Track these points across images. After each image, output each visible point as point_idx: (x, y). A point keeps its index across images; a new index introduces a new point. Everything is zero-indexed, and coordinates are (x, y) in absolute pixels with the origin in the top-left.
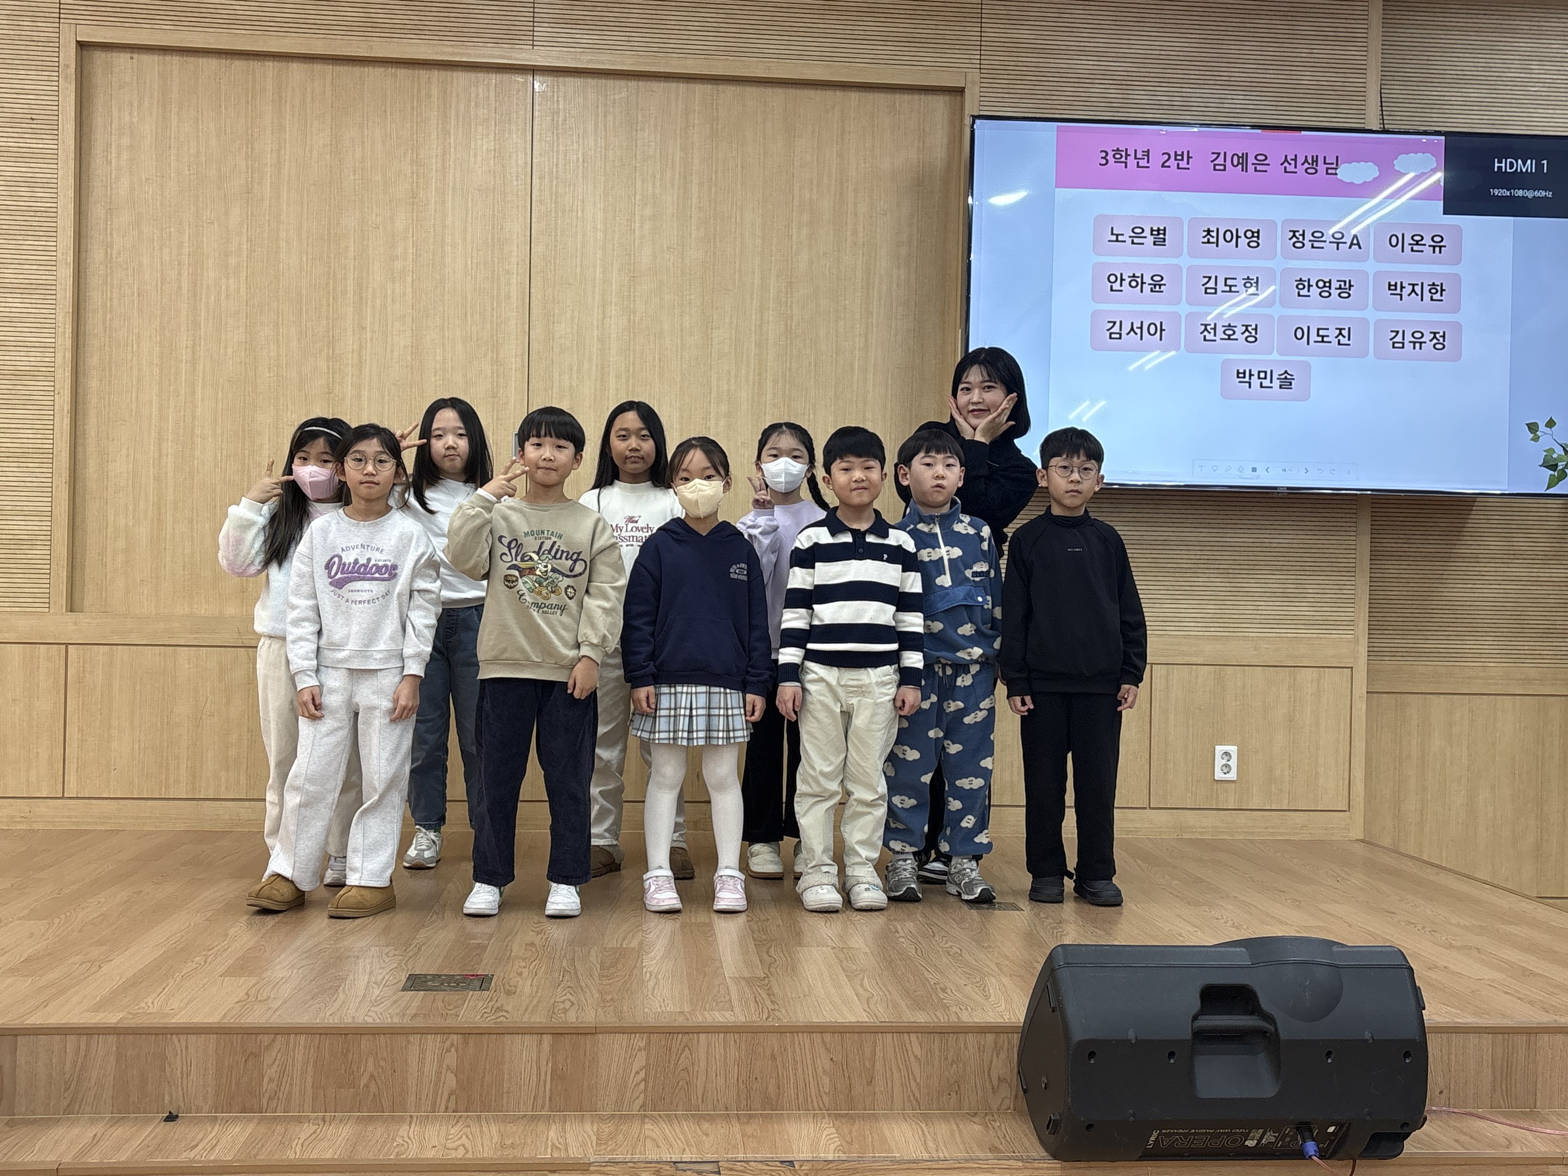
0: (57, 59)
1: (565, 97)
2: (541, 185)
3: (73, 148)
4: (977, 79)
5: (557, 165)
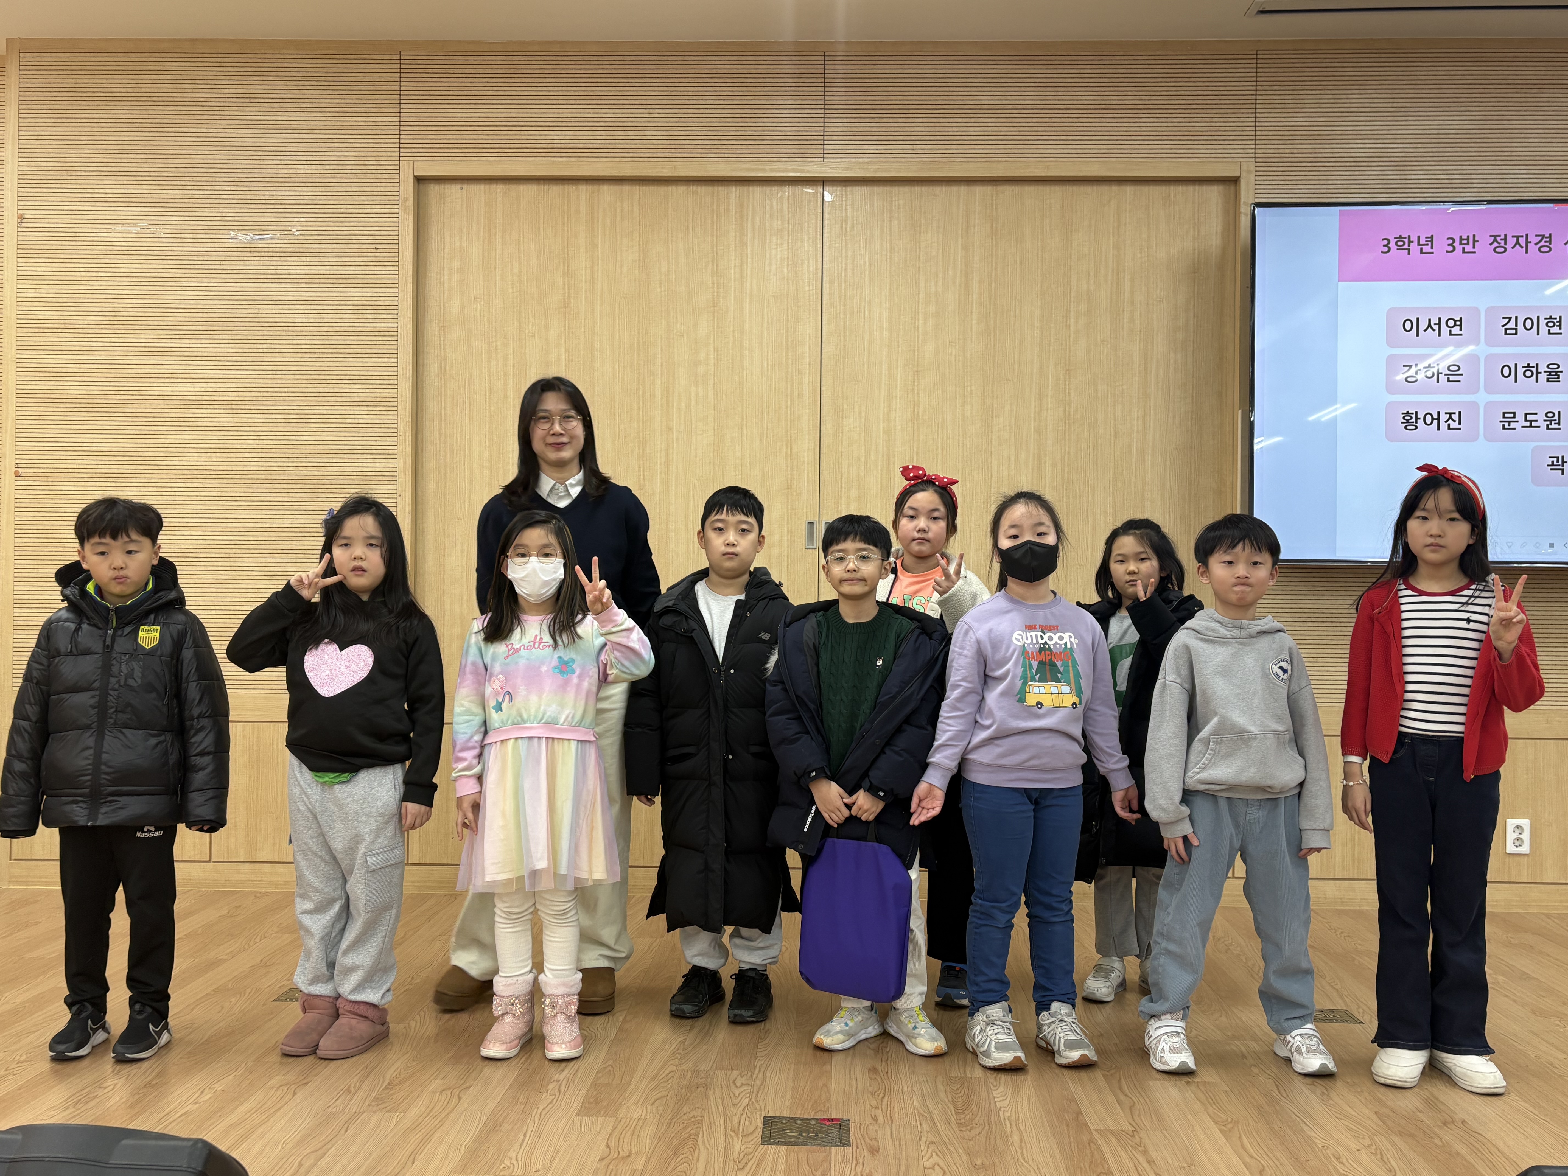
0: (397, 193)
1: (853, 205)
2: (830, 288)
3: (411, 273)
4: (1252, 168)
5: (846, 270)
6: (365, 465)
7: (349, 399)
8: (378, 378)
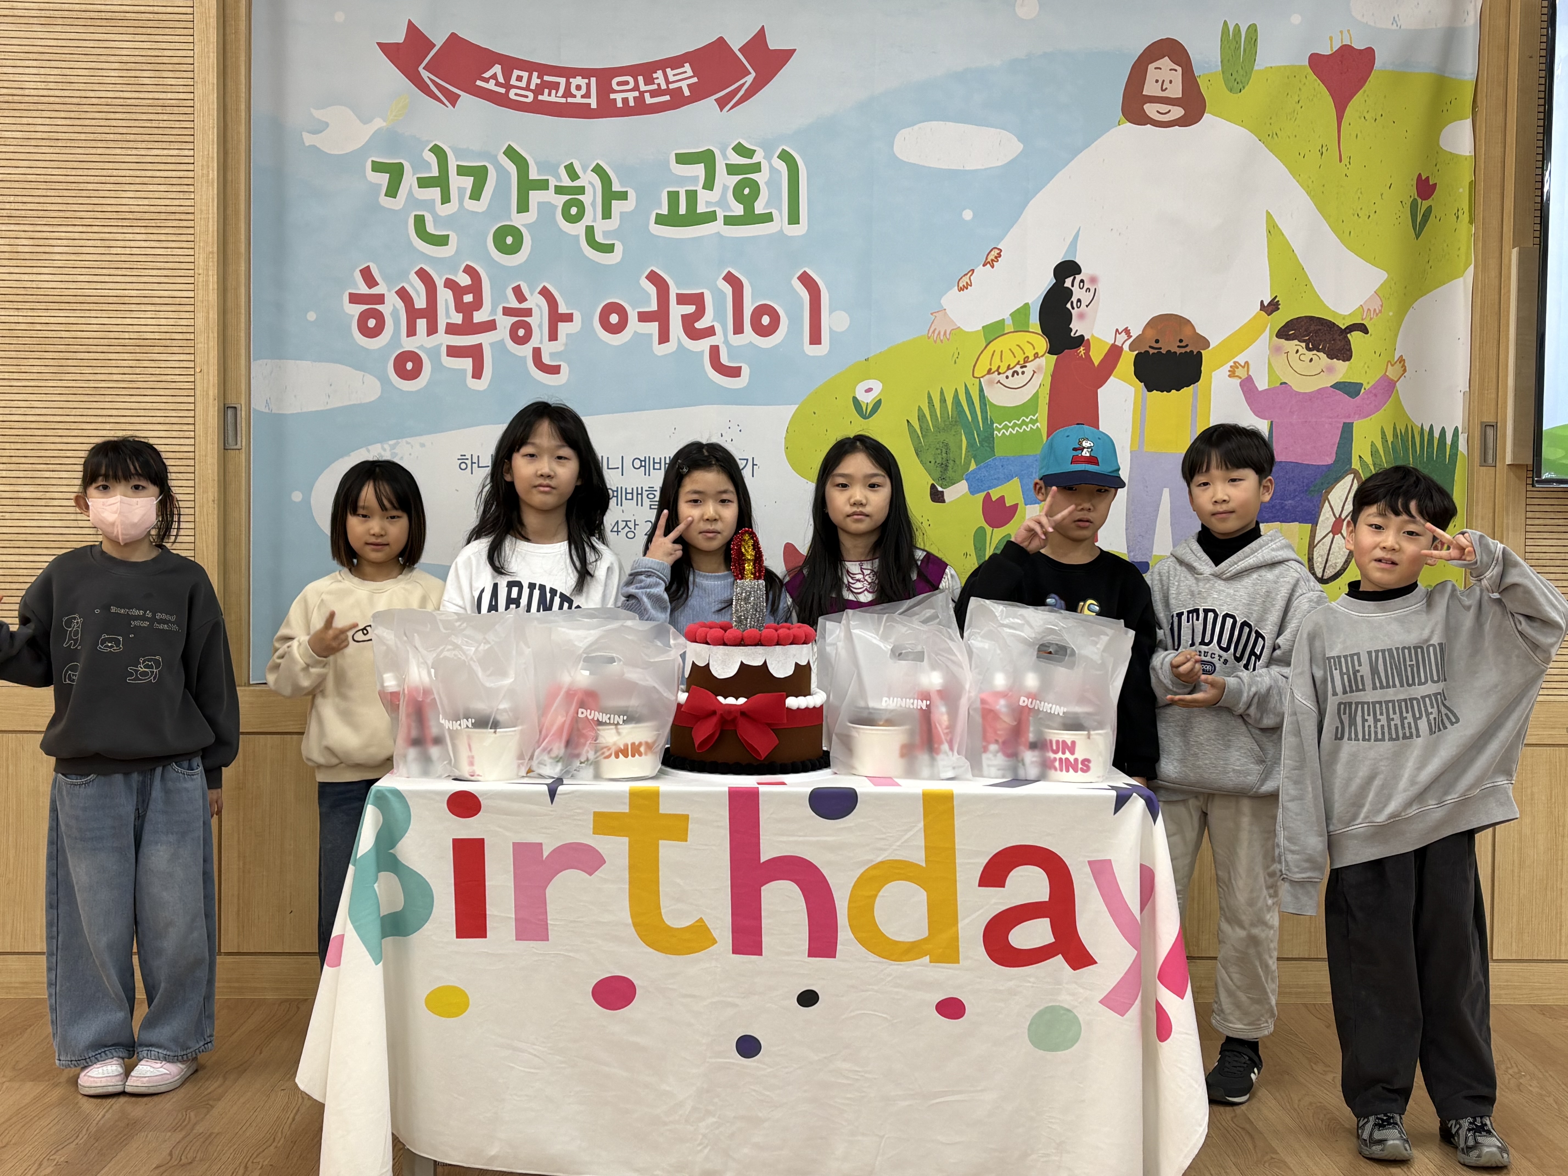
6: (143, 321)
7: (115, 215)
8: (162, 181)
